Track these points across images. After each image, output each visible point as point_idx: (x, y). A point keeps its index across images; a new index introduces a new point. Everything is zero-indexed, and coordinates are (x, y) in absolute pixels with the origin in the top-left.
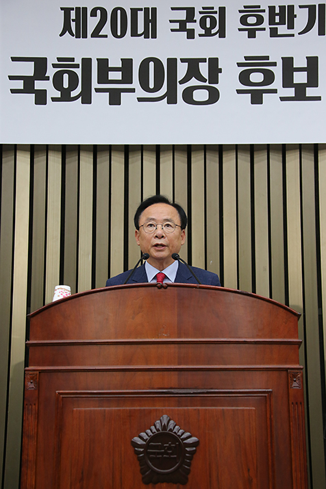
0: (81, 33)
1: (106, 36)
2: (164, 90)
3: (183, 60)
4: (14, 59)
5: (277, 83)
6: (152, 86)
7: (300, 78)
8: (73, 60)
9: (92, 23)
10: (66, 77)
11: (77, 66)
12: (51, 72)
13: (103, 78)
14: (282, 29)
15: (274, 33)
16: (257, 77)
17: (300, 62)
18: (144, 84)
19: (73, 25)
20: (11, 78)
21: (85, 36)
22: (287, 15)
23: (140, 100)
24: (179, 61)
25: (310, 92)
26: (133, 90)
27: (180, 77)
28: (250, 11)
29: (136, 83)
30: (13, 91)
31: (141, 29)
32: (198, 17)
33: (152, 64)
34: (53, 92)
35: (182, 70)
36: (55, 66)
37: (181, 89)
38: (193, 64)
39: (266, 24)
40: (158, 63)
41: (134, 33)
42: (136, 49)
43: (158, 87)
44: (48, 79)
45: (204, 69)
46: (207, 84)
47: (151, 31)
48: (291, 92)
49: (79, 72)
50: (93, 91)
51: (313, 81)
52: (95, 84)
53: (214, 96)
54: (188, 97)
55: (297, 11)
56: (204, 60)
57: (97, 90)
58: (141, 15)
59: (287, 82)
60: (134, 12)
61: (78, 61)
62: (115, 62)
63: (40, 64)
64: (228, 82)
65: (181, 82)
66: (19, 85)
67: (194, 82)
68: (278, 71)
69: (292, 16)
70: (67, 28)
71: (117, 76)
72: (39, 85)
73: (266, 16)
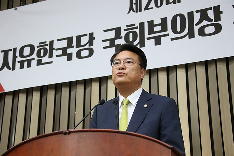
0: (139, 9)
1: (152, 8)
2: (186, 31)
3: (197, 12)
4: (105, 31)
6: (179, 30)
8: (134, 25)
9: (144, 3)
10: (131, 35)
11: (137, 28)
12: (123, 34)
13: (151, 31)
18: (175, 30)
19: (134, 6)
20: (104, 41)
21: (140, 11)
23: (172, 39)
24: (195, 13)
26: (168, 35)
29: (169, 31)
30: (105, 48)
33: (178, 18)
35: (197, 17)
36: (125, 30)
37: (196, 28)
40: (182, 16)
41: (168, 3)
42: (169, 11)
43: (182, 30)
44: (121, 38)
45: (211, 14)
46: (213, 22)
49: (138, 31)
50: (146, 39)
53: (218, 28)
54: (202, 32)
56: (210, 9)
57: (148, 39)
61: (137, 25)
62: (157, 21)
63: (118, 31)
64: (227, 19)
65: (196, 25)
66: (107, 44)
67: (205, 23)
70: (131, 8)
71: (159, 28)
72: (117, 42)
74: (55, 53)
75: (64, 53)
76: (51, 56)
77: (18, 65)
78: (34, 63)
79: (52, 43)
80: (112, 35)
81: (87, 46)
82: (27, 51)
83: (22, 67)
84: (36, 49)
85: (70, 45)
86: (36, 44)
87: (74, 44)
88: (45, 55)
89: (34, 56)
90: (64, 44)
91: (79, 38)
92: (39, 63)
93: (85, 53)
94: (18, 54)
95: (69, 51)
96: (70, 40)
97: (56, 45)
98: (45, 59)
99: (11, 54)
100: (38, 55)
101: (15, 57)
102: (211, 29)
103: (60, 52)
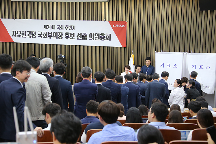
0: (46, 29)
1: (49, 29)
4: (38, 32)
5: (70, 36)
7: (72, 36)
9: (47, 27)
10: (44, 34)
14: (70, 29)
15: (69, 29)
16: (67, 35)
17: (72, 34)
22: (70, 27)
23: (53, 38)
25: (74, 38)
27: (58, 35)
28: (66, 26)
29: (53, 36)
31: (53, 28)
32: (60, 27)
33: (55, 33)
34: (43, 37)
35: (58, 34)
37: (58, 37)
38: (59, 33)
39: (68, 28)
41: (52, 29)
42: (52, 31)
43: (55, 36)
45: (61, 34)
47: (54, 29)
48: (71, 38)
49: (46, 34)
51: (74, 37)
52: (48, 36)
53: (62, 38)
55: (72, 26)
58: (53, 26)
59: (71, 36)
60: (52, 26)
61: (46, 32)
62: (50, 33)
63: (41, 33)
64: (64, 36)
66: (39, 35)
67: (60, 36)
68: (70, 35)
69: (71, 27)
70: (44, 28)
72: (41, 36)
73: (68, 27)
74: (26, 35)
75: (29, 36)
76: (25, 36)
77: (17, 36)
78: (21, 36)
79: (25, 32)
80: (40, 33)
81: (34, 35)
82: (19, 33)
83: (18, 37)
84: (21, 33)
85: (30, 34)
86: (21, 31)
87: (31, 34)
88: (24, 35)
89: (21, 34)
90: (29, 33)
91: (32, 32)
92: (22, 37)
93: (34, 37)
94: (16, 33)
95: (30, 35)
96: (30, 32)
97: (27, 33)
98: (24, 36)
99: (15, 32)
100: (22, 34)
101: (16, 34)
102: (61, 38)
103: (28, 35)
